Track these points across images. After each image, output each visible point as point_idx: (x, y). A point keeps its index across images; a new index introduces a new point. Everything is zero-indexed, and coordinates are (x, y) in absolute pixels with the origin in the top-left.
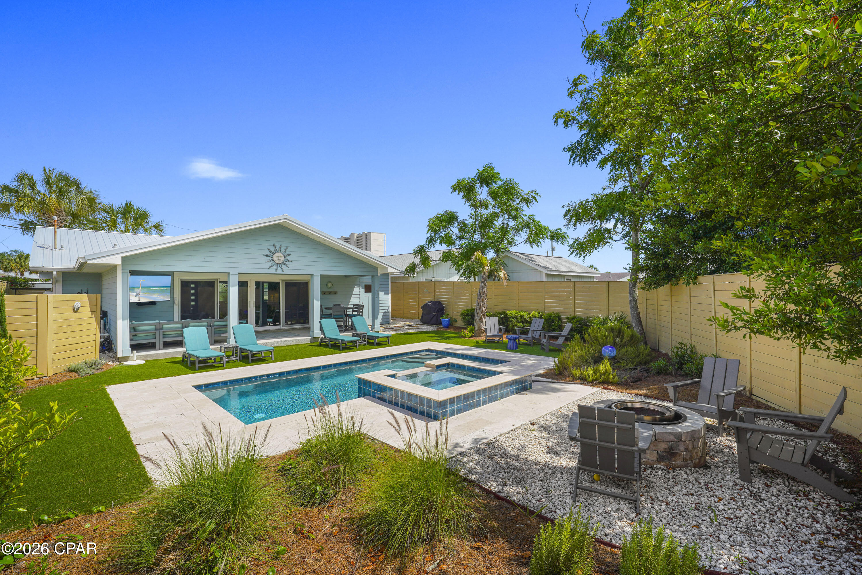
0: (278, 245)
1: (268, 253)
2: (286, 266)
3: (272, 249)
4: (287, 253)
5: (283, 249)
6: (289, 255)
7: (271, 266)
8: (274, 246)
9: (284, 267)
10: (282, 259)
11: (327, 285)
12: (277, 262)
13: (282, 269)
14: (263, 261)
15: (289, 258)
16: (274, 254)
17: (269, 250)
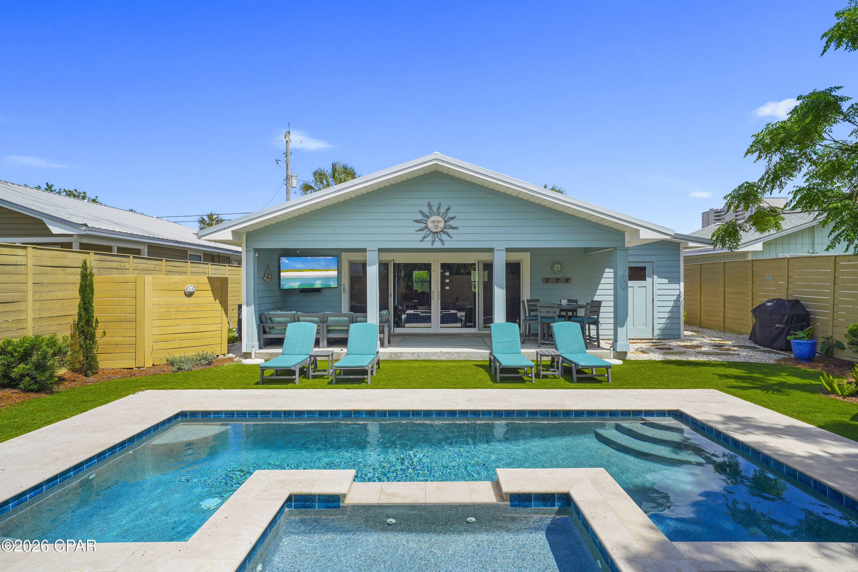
0: (435, 203)
1: (420, 217)
2: (448, 235)
3: (426, 210)
4: (450, 215)
5: (443, 210)
6: (452, 218)
7: (425, 237)
8: (430, 206)
9: (444, 237)
10: (442, 225)
11: (552, 268)
12: (434, 230)
13: (442, 241)
14: (413, 230)
15: (452, 223)
16: (428, 217)
17: (421, 212)
